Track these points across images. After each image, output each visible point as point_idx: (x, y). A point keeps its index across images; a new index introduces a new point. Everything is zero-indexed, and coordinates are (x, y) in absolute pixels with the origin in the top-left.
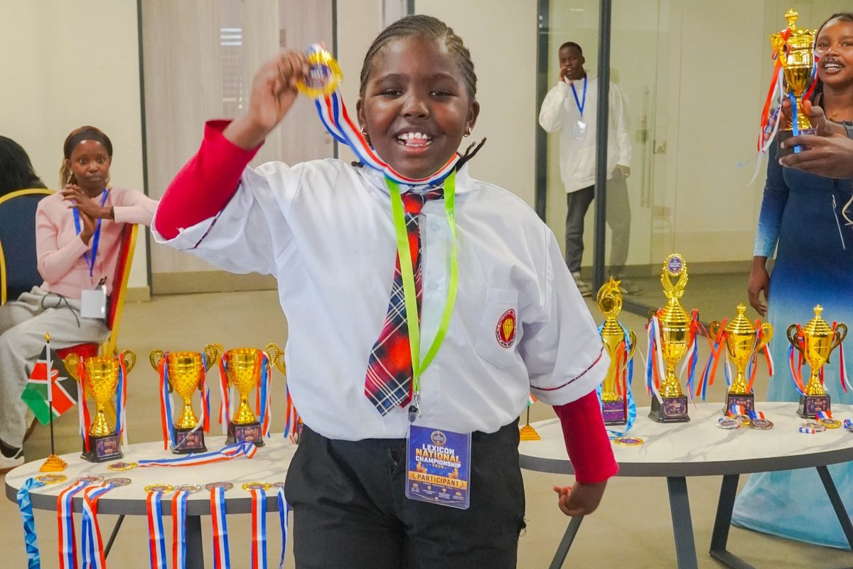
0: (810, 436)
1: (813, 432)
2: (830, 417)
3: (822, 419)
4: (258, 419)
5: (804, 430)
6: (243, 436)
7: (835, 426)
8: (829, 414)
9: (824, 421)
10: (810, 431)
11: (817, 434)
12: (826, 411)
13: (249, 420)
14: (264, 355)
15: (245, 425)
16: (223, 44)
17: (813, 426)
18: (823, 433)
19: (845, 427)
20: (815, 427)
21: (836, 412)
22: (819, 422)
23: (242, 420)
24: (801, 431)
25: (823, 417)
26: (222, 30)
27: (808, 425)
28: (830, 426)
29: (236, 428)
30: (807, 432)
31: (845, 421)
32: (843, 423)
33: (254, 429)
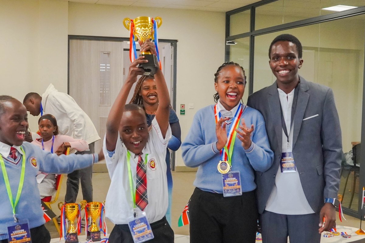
0: (328, 238)
1: (329, 237)
2: (335, 231)
3: (333, 232)
4: (99, 230)
5: (325, 236)
6: (94, 237)
7: (338, 234)
8: (335, 230)
9: (333, 233)
10: (328, 236)
11: (330, 238)
12: (334, 228)
13: (96, 230)
14: (102, 205)
15: (94, 232)
16: (101, 70)
17: (329, 234)
18: (333, 237)
19: (341, 235)
20: (330, 235)
21: (338, 229)
22: (331, 233)
23: (93, 230)
24: (324, 236)
25: (333, 231)
26: (101, 65)
27: (327, 234)
28: (336, 234)
29: (91, 233)
30: (327, 237)
31: (341, 233)
32: (340, 234)
33: (98, 234)
